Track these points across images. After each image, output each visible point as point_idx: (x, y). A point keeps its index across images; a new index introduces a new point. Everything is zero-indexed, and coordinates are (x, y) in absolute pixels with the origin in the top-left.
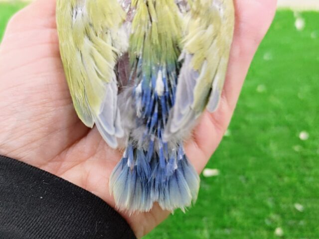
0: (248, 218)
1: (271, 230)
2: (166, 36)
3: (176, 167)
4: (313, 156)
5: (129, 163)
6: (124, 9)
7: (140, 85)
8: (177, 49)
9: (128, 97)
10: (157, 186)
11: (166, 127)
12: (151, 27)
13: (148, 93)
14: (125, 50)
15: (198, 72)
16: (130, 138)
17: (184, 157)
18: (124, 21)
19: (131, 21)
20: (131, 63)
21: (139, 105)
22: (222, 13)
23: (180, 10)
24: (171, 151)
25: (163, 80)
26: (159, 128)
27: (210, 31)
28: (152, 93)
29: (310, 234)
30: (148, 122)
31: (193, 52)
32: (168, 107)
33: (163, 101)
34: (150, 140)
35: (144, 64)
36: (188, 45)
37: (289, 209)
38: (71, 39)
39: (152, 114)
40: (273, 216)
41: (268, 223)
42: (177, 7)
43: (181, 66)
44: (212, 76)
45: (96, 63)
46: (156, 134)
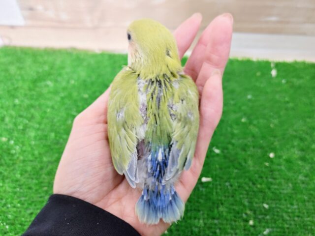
0: (230, 213)
1: (247, 221)
2: (164, 132)
3: (170, 198)
4: (279, 170)
5: (145, 198)
6: (143, 117)
7: (150, 156)
8: (169, 138)
9: (144, 162)
10: (161, 209)
11: (164, 177)
12: (157, 127)
13: (154, 160)
14: (143, 138)
15: (179, 150)
16: (145, 184)
17: (175, 193)
18: (143, 124)
19: (147, 124)
20: (146, 144)
21: (149, 166)
22: (192, 118)
23: (172, 118)
24: (167, 190)
25: (162, 153)
26: (160, 178)
27: (186, 129)
28: (156, 160)
29: (273, 225)
30: (154, 175)
31: (177, 140)
32: (165, 167)
33: (162, 164)
34: (155, 185)
35: (153, 145)
36: (175, 137)
37: (259, 207)
38: (115, 128)
39: (156, 171)
40: (249, 212)
41: (244, 216)
42: (170, 117)
43: (171, 146)
44: (187, 152)
45: (127, 142)
46: (159, 181)
